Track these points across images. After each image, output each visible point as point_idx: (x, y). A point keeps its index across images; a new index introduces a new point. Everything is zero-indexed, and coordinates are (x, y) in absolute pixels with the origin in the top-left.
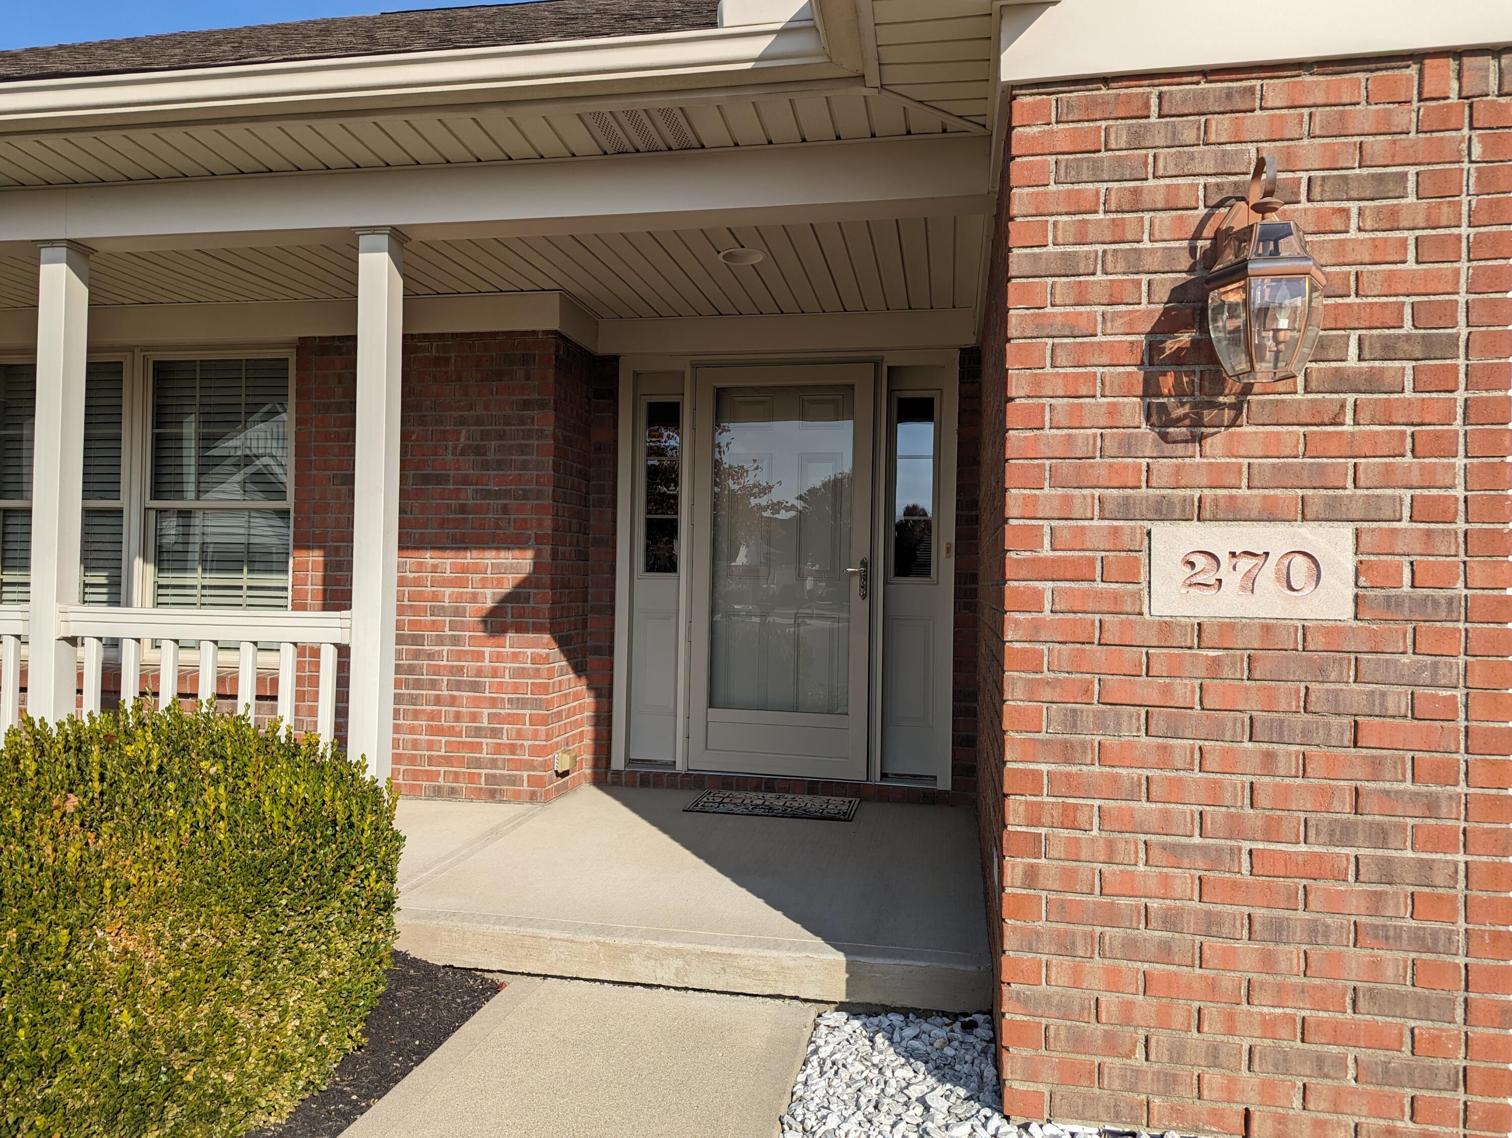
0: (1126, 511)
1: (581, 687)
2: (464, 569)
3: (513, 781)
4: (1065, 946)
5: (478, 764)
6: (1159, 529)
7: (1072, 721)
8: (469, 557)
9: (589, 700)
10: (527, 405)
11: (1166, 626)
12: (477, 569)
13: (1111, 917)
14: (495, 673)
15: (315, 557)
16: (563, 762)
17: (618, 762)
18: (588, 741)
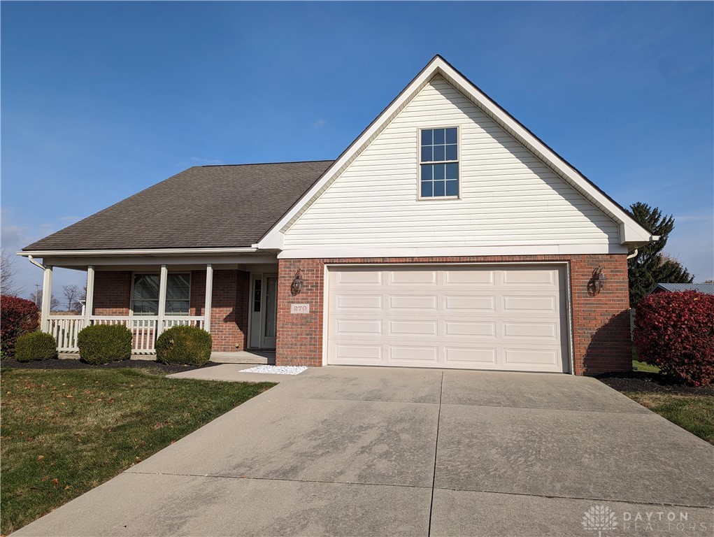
0: (289, 302)
1: (242, 333)
2: (220, 311)
3: (228, 348)
4: (282, 348)
5: (222, 345)
6: (292, 304)
7: (283, 324)
8: (221, 309)
9: (243, 335)
10: (232, 282)
11: (292, 314)
12: (222, 311)
13: (286, 344)
14: (225, 329)
15: (194, 309)
16: (237, 345)
17: (248, 347)
18: (243, 343)
